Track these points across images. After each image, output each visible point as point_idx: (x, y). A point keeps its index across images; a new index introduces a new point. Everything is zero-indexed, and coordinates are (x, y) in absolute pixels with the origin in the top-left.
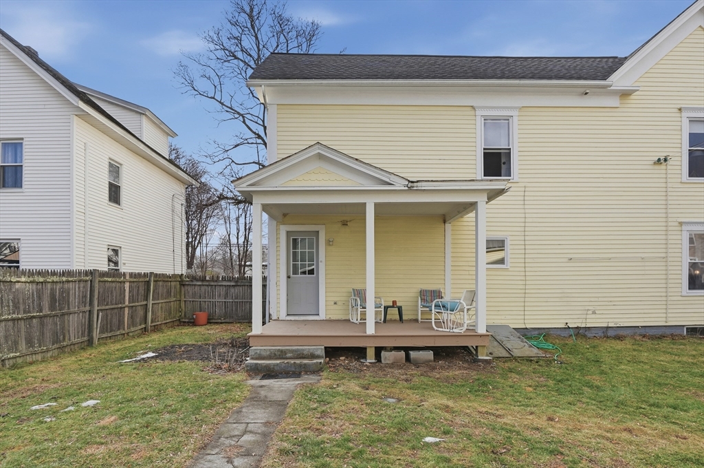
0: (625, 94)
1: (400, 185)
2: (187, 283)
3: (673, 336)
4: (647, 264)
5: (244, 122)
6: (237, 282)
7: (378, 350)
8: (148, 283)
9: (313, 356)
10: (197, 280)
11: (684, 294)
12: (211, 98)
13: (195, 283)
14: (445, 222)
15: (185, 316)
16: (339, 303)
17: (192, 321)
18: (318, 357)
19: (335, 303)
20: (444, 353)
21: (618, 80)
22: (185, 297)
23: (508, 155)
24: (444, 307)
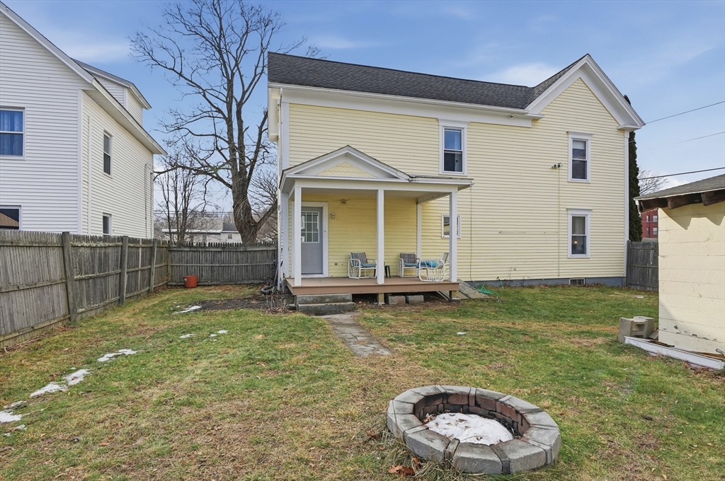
0: (535, 120)
1: (404, 179)
2: (175, 249)
3: (563, 286)
4: (547, 236)
5: (204, 96)
6: (224, 248)
7: (386, 296)
8: (152, 248)
9: (344, 300)
10: (185, 247)
11: (569, 257)
12: (170, 69)
13: (183, 249)
14: (417, 203)
15: (172, 280)
16: (339, 264)
17: (183, 284)
18: (348, 301)
19: (336, 264)
20: (432, 296)
21: (532, 109)
22: (172, 263)
23: (461, 156)
24: (428, 264)
